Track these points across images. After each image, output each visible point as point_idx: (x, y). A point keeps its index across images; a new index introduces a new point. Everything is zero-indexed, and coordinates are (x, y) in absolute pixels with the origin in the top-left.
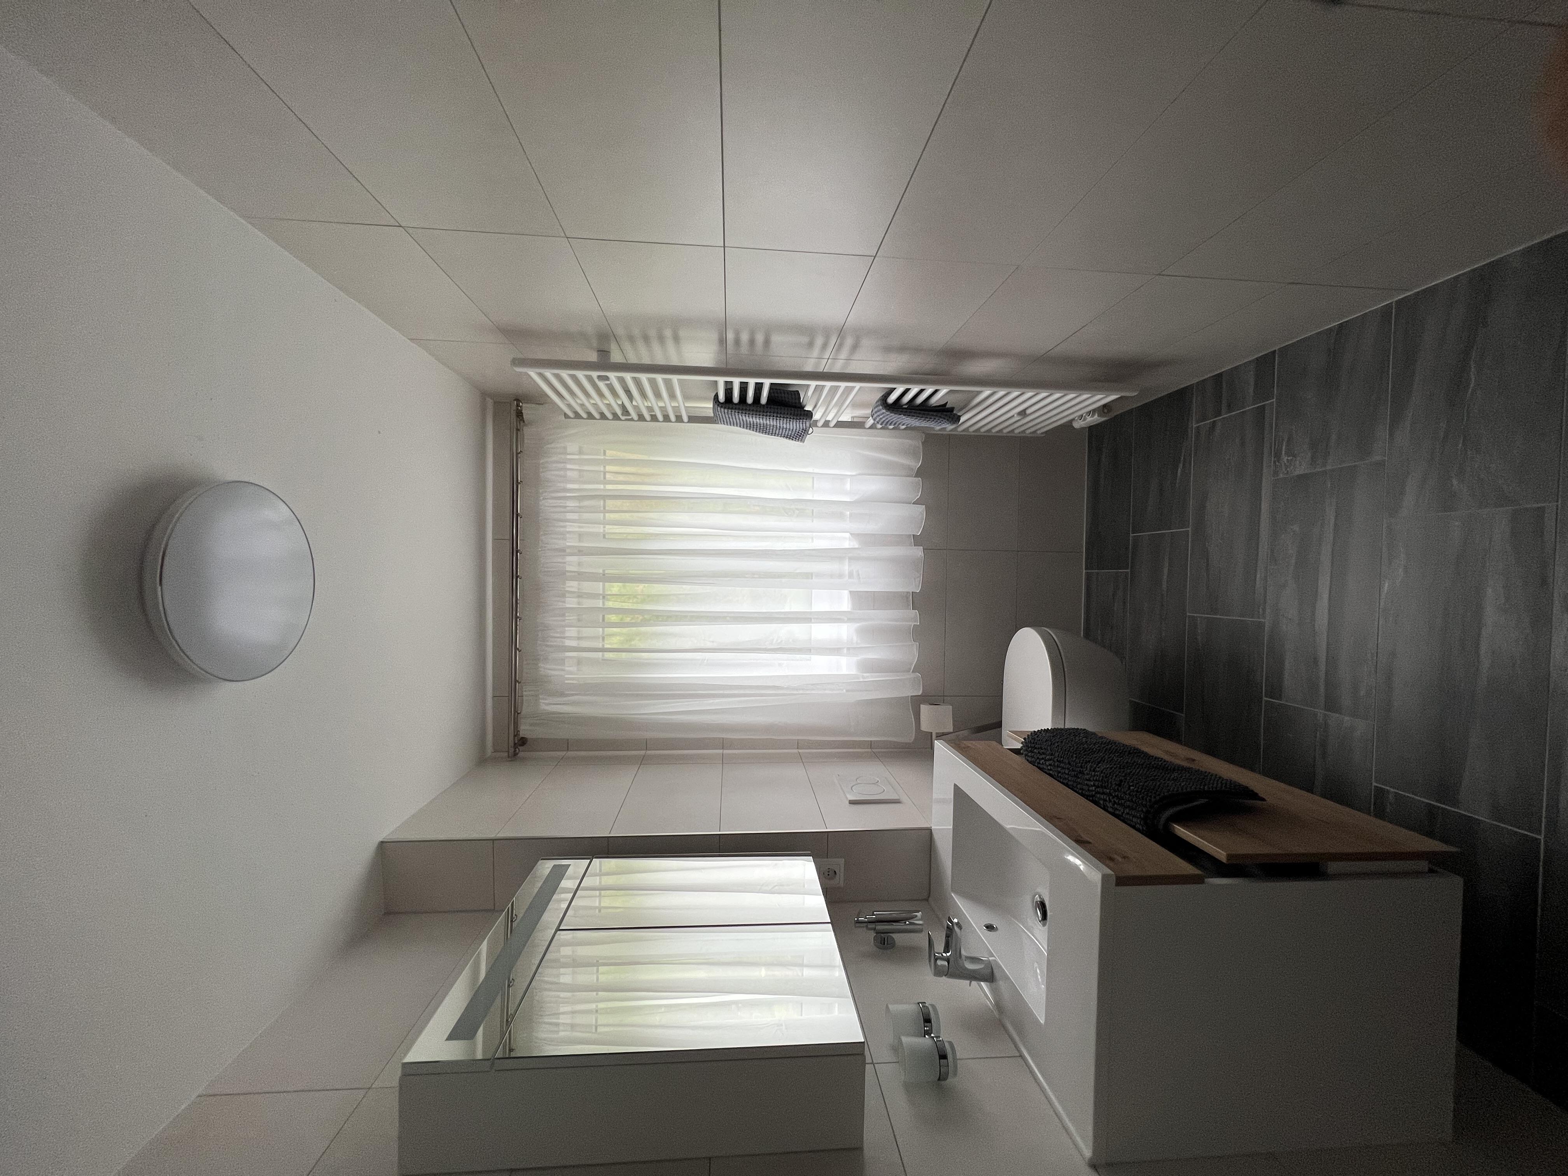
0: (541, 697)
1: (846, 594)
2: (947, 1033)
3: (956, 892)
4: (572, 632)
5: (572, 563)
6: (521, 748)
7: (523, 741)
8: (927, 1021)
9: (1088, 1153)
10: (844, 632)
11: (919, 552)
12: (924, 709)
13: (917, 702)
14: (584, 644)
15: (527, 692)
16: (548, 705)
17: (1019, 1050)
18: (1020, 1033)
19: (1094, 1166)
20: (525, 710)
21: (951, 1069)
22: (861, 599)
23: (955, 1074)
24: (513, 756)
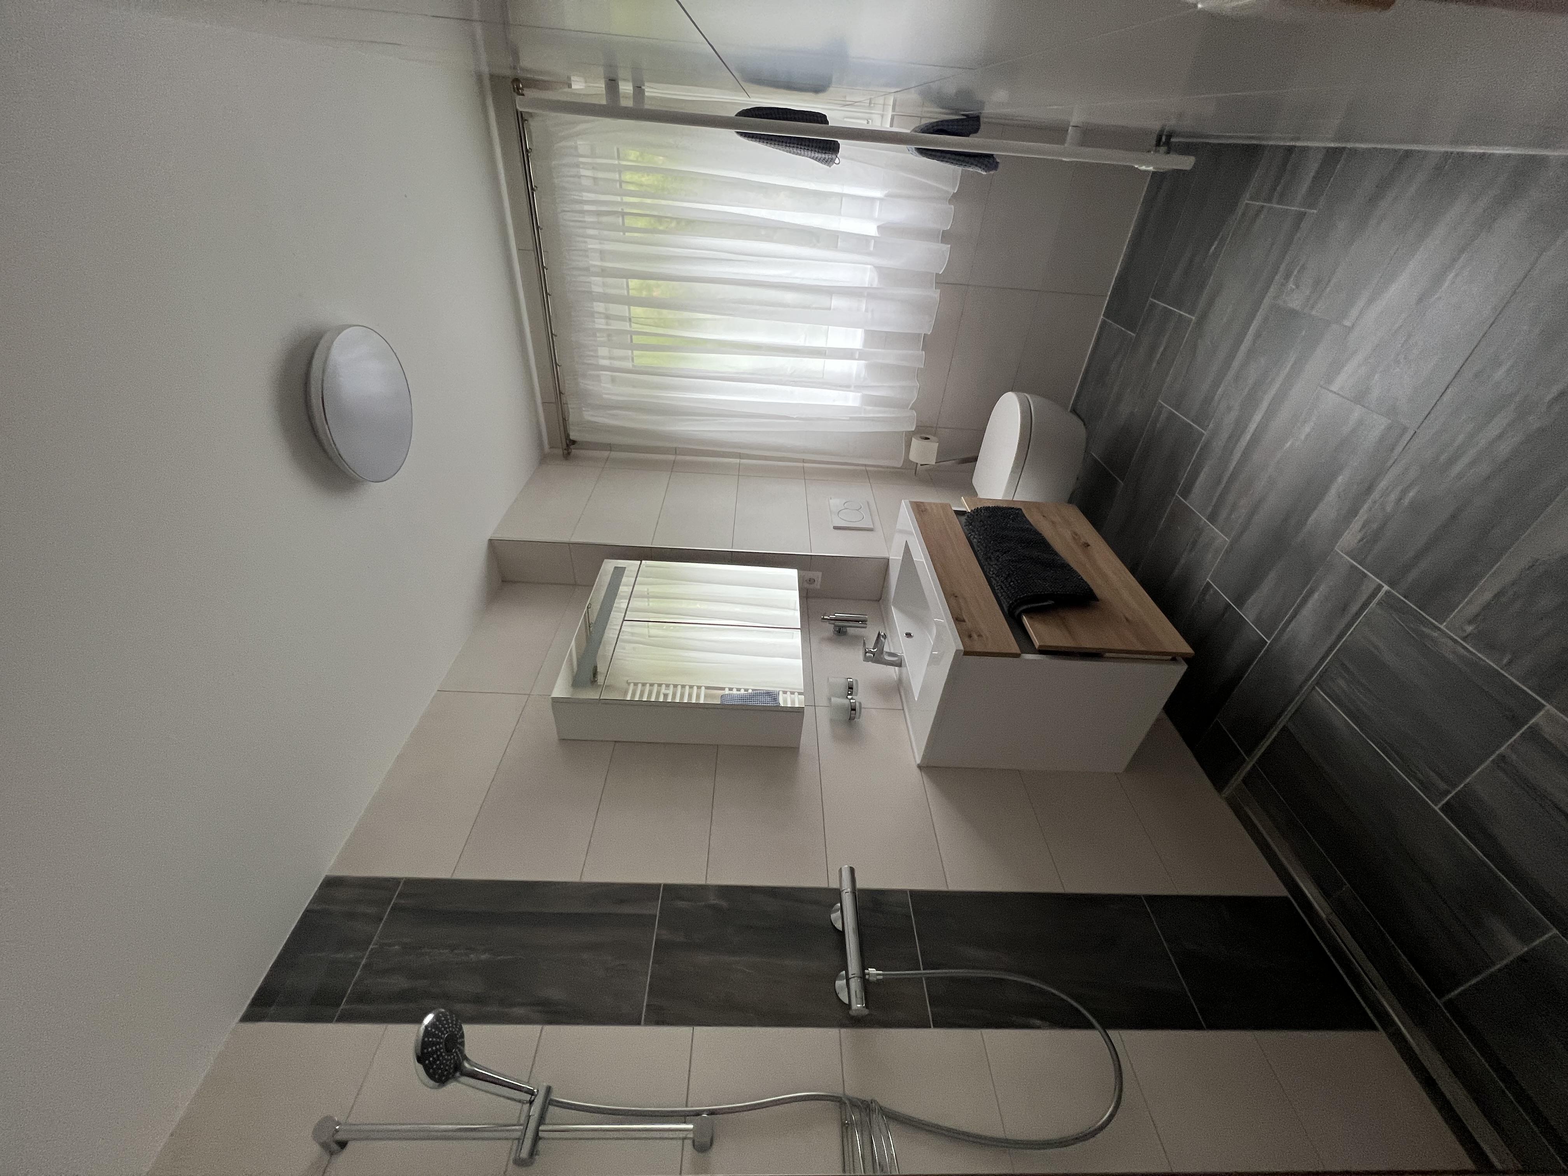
0: (584, 409)
1: (860, 333)
2: (861, 697)
3: (894, 606)
4: (603, 351)
5: (597, 285)
6: (572, 447)
7: (574, 442)
8: (851, 688)
9: (918, 761)
10: (854, 367)
11: (935, 294)
12: (915, 443)
13: (909, 436)
14: (617, 364)
15: (572, 406)
16: (589, 416)
17: (903, 706)
18: (906, 697)
19: (920, 767)
20: (572, 418)
21: (858, 714)
22: (873, 337)
23: (859, 718)
24: (567, 455)
